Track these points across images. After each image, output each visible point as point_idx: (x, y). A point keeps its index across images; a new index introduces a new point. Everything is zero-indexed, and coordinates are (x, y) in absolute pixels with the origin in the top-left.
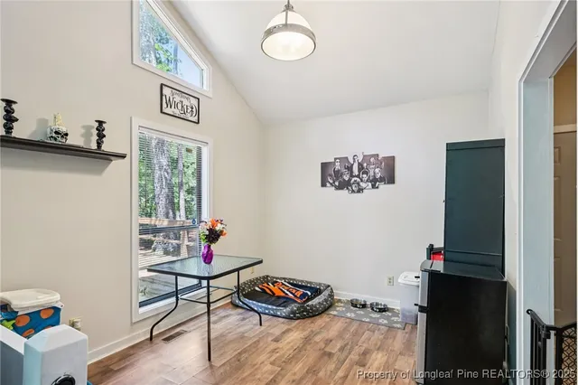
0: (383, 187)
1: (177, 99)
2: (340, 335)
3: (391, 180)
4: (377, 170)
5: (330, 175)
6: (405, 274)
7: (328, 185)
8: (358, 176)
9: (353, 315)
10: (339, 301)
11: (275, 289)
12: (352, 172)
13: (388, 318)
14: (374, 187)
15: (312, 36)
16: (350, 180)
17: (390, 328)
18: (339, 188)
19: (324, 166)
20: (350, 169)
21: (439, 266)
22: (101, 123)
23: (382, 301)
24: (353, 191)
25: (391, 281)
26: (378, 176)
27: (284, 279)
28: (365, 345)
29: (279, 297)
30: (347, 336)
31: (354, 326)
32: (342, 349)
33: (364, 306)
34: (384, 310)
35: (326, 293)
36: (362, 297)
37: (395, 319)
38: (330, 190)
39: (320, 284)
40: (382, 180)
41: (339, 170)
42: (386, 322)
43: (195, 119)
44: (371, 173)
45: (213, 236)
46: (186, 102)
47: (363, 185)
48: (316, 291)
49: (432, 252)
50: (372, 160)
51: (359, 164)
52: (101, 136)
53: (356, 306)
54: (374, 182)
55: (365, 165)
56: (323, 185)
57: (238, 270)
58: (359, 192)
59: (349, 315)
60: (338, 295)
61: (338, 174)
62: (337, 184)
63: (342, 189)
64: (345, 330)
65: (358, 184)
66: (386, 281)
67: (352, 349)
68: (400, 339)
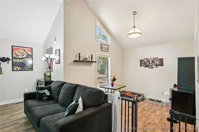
0: (159, 67)
1: (104, 46)
2: (148, 106)
3: (162, 65)
4: (158, 62)
5: (143, 63)
6: (167, 92)
7: (142, 66)
8: (152, 64)
9: (151, 102)
10: (146, 99)
11: (127, 94)
12: (149, 63)
13: (161, 104)
14: (156, 67)
15: (140, 33)
16: (149, 65)
17: (162, 106)
18: (146, 67)
19: (141, 61)
20: (149, 61)
21: (176, 89)
22: (92, 55)
23: (160, 99)
24: (150, 68)
25: (162, 94)
26: (158, 64)
27: (129, 92)
28: (155, 109)
29: (128, 96)
30: (149, 107)
31: (151, 105)
32: (148, 109)
33: (154, 100)
34: (160, 102)
35: (142, 96)
36: (153, 98)
37: (164, 104)
38: (143, 67)
39: (140, 94)
40: (159, 65)
41: (145, 62)
42: (161, 105)
43: (107, 51)
44: (156, 63)
45: (114, 80)
46: (106, 47)
47: (153, 66)
48: (139, 96)
49: (175, 86)
50: (156, 59)
51: (152, 60)
52: (92, 58)
53: (151, 100)
54: (157, 66)
55: (154, 60)
56: (141, 66)
57: (120, 88)
58: (152, 68)
59: (149, 102)
60: (146, 97)
61: (145, 63)
62: (145, 66)
63: (147, 67)
64: (149, 105)
65: (152, 66)
66: (161, 94)
67: (151, 109)
68: (165, 109)
